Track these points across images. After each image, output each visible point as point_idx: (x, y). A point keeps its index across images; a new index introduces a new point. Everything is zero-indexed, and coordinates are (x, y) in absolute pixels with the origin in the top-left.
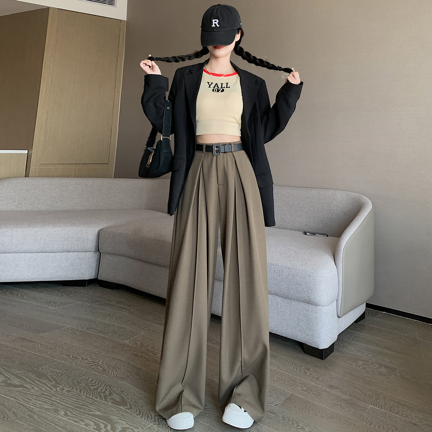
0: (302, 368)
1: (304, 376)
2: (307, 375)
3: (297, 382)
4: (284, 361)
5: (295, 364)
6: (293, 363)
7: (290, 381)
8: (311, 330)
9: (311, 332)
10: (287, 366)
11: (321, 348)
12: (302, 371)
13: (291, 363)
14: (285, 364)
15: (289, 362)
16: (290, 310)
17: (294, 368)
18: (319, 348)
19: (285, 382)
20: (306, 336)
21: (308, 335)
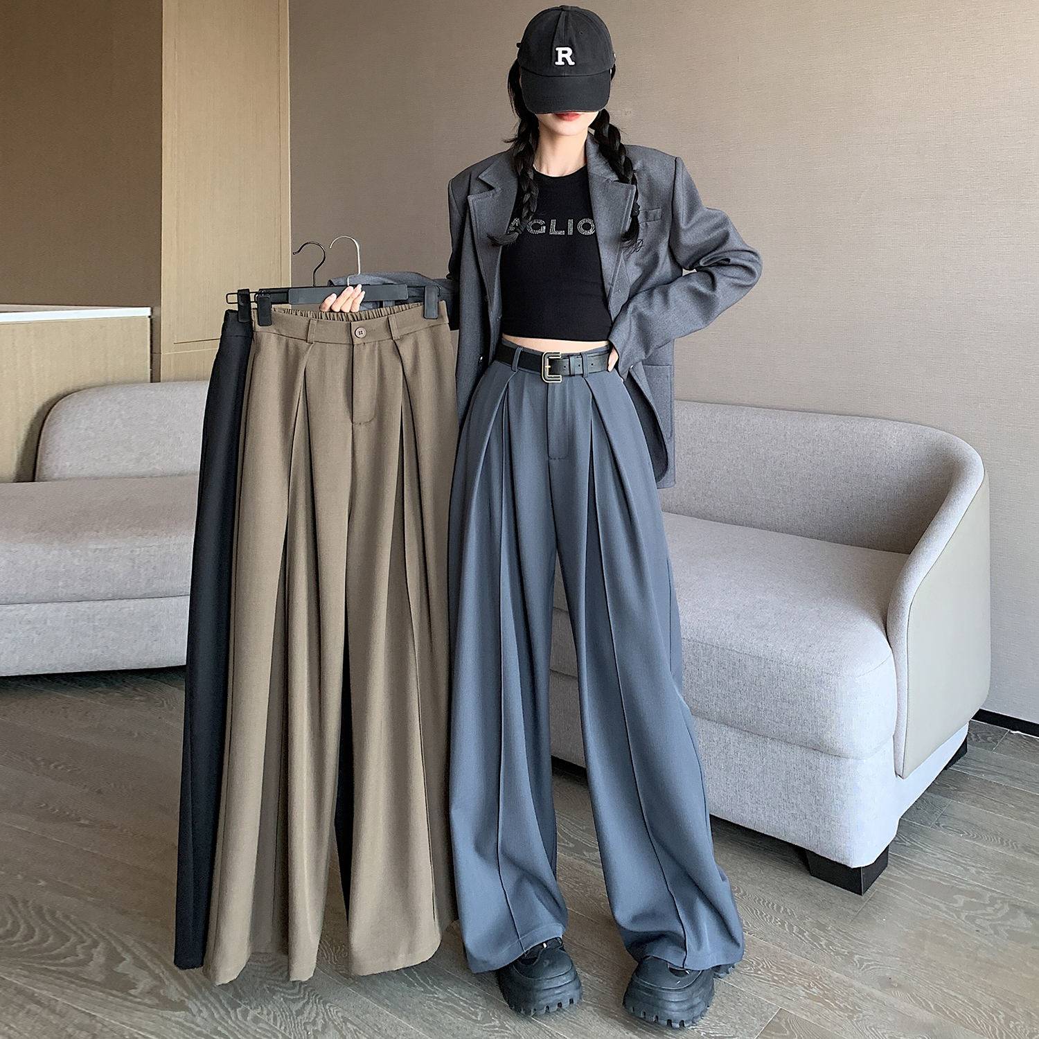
0: (805, 924)
1: (812, 949)
2: (821, 945)
3: (793, 971)
4: (754, 900)
6: (779, 908)
7: (771, 967)
8: (824, 819)
9: (827, 823)
10: (763, 918)
11: (854, 866)
12: (805, 934)
13: (775, 908)
14: (757, 913)
15: (768, 904)
16: (763, 763)
17: (783, 923)
18: (849, 866)
19: (759, 972)
20: (812, 833)
21: (817, 830)
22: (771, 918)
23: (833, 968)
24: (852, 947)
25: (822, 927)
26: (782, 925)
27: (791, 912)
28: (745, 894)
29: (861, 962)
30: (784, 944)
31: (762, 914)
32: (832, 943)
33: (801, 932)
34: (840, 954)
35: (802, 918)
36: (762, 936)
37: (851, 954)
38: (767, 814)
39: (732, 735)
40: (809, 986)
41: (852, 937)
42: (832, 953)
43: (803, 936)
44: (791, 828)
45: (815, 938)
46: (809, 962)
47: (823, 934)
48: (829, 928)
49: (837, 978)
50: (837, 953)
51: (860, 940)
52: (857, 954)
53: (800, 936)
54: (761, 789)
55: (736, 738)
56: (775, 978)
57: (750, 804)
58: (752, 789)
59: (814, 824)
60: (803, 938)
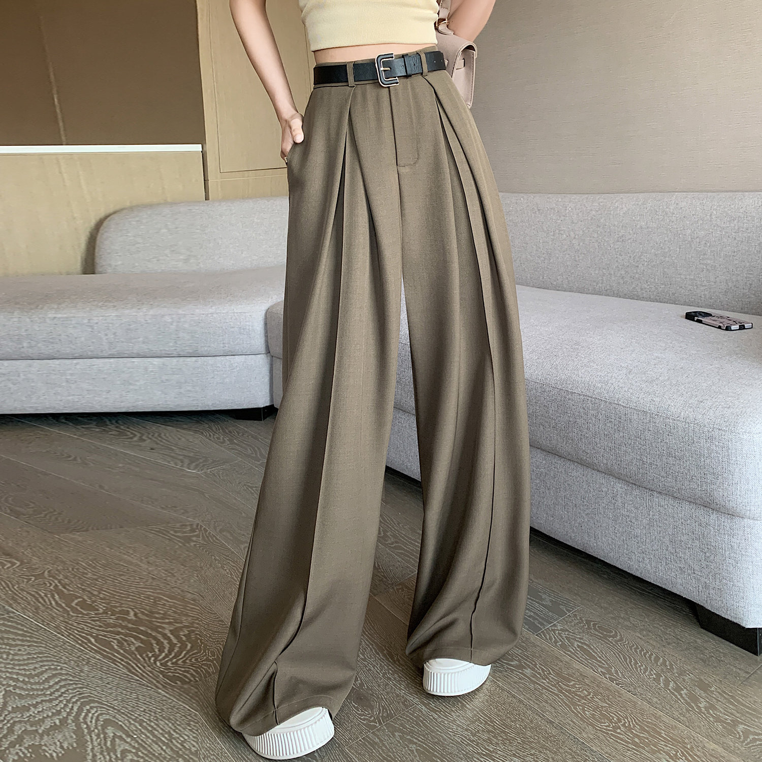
0: (684, 680)
1: (688, 710)
2: (699, 708)
3: (660, 734)
4: (631, 648)
5: (664, 663)
6: (657, 659)
7: (635, 726)
8: (715, 575)
9: (718, 580)
10: (636, 668)
11: (750, 625)
12: (682, 692)
13: (652, 659)
14: (631, 661)
15: (645, 654)
16: (649, 515)
17: (658, 676)
18: (743, 625)
19: (619, 731)
20: (701, 588)
21: (706, 586)
22: (646, 670)
23: (708, 736)
24: (738, 715)
25: (705, 687)
26: (657, 680)
27: (671, 665)
28: (621, 640)
29: (746, 733)
30: (655, 700)
31: (636, 663)
32: (713, 707)
33: (678, 689)
34: (721, 721)
35: (682, 673)
36: (632, 688)
37: (735, 723)
38: (654, 564)
39: (619, 487)
40: (676, 755)
41: (738, 702)
42: (711, 719)
43: (681, 695)
44: (679, 581)
45: (695, 699)
46: (680, 726)
47: (704, 695)
48: (712, 689)
49: (713, 750)
50: (718, 719)
51: (748, 708)
52: (742, 724)
53: (676, 694)
54: (648, 540)
55: (624, 490)
56: (636, 740)
57: (636, 553)
58: (639, 539)
59: (703, 580)
60: (679, 697)
